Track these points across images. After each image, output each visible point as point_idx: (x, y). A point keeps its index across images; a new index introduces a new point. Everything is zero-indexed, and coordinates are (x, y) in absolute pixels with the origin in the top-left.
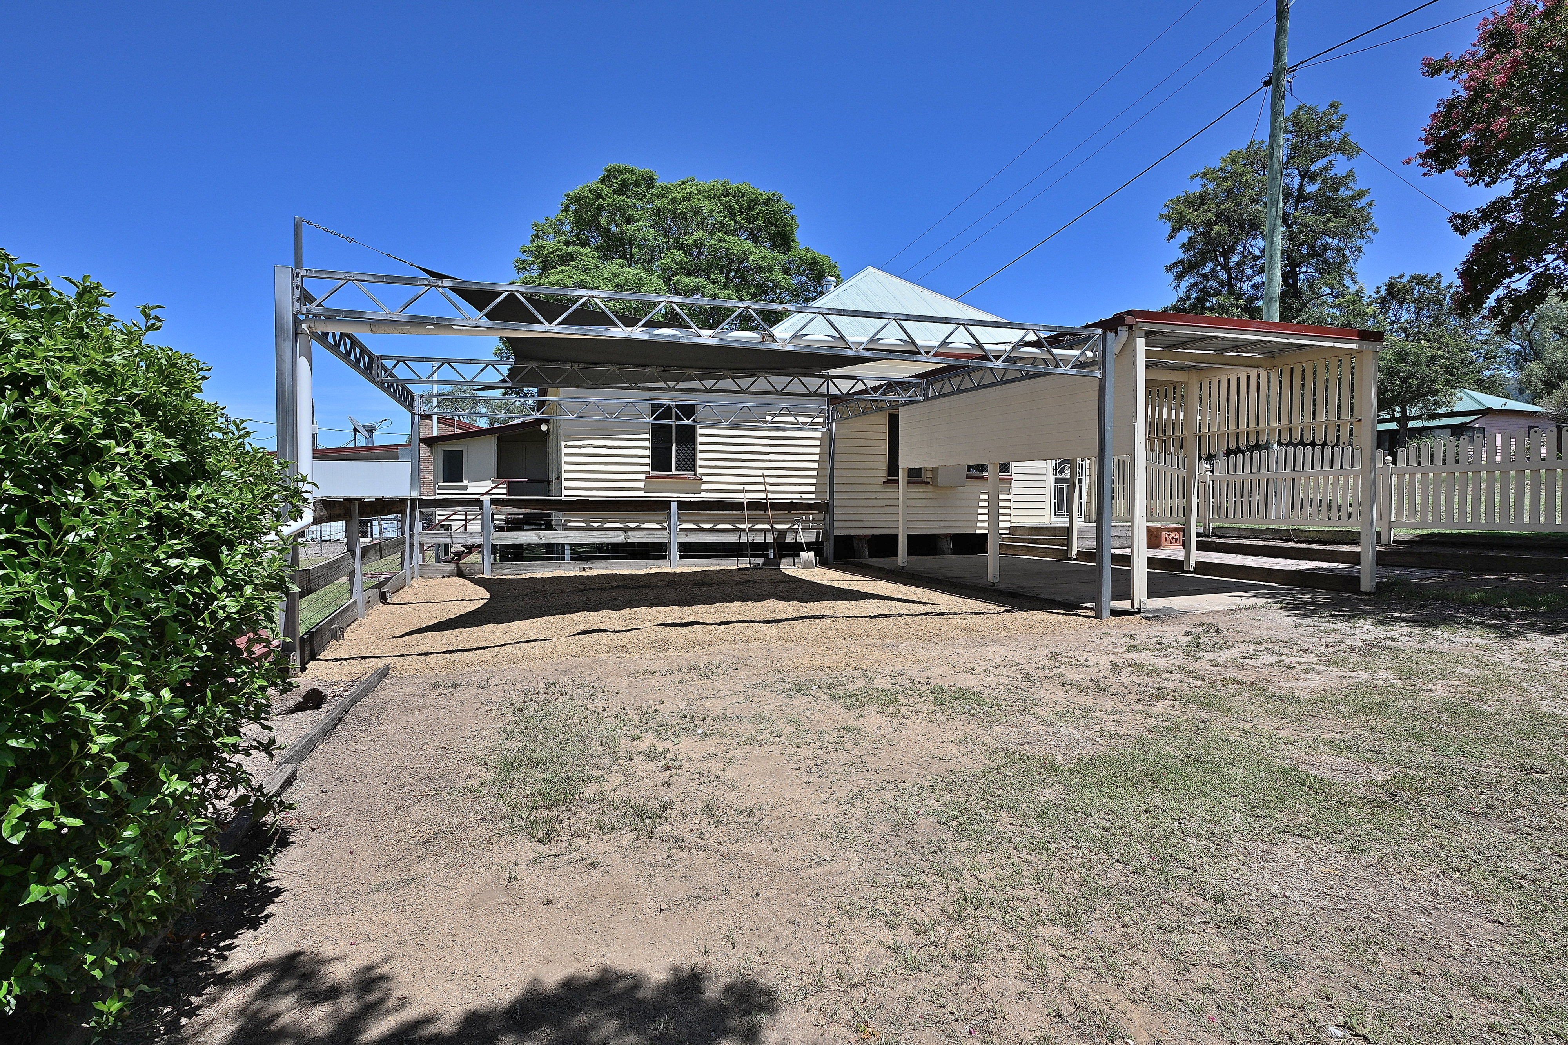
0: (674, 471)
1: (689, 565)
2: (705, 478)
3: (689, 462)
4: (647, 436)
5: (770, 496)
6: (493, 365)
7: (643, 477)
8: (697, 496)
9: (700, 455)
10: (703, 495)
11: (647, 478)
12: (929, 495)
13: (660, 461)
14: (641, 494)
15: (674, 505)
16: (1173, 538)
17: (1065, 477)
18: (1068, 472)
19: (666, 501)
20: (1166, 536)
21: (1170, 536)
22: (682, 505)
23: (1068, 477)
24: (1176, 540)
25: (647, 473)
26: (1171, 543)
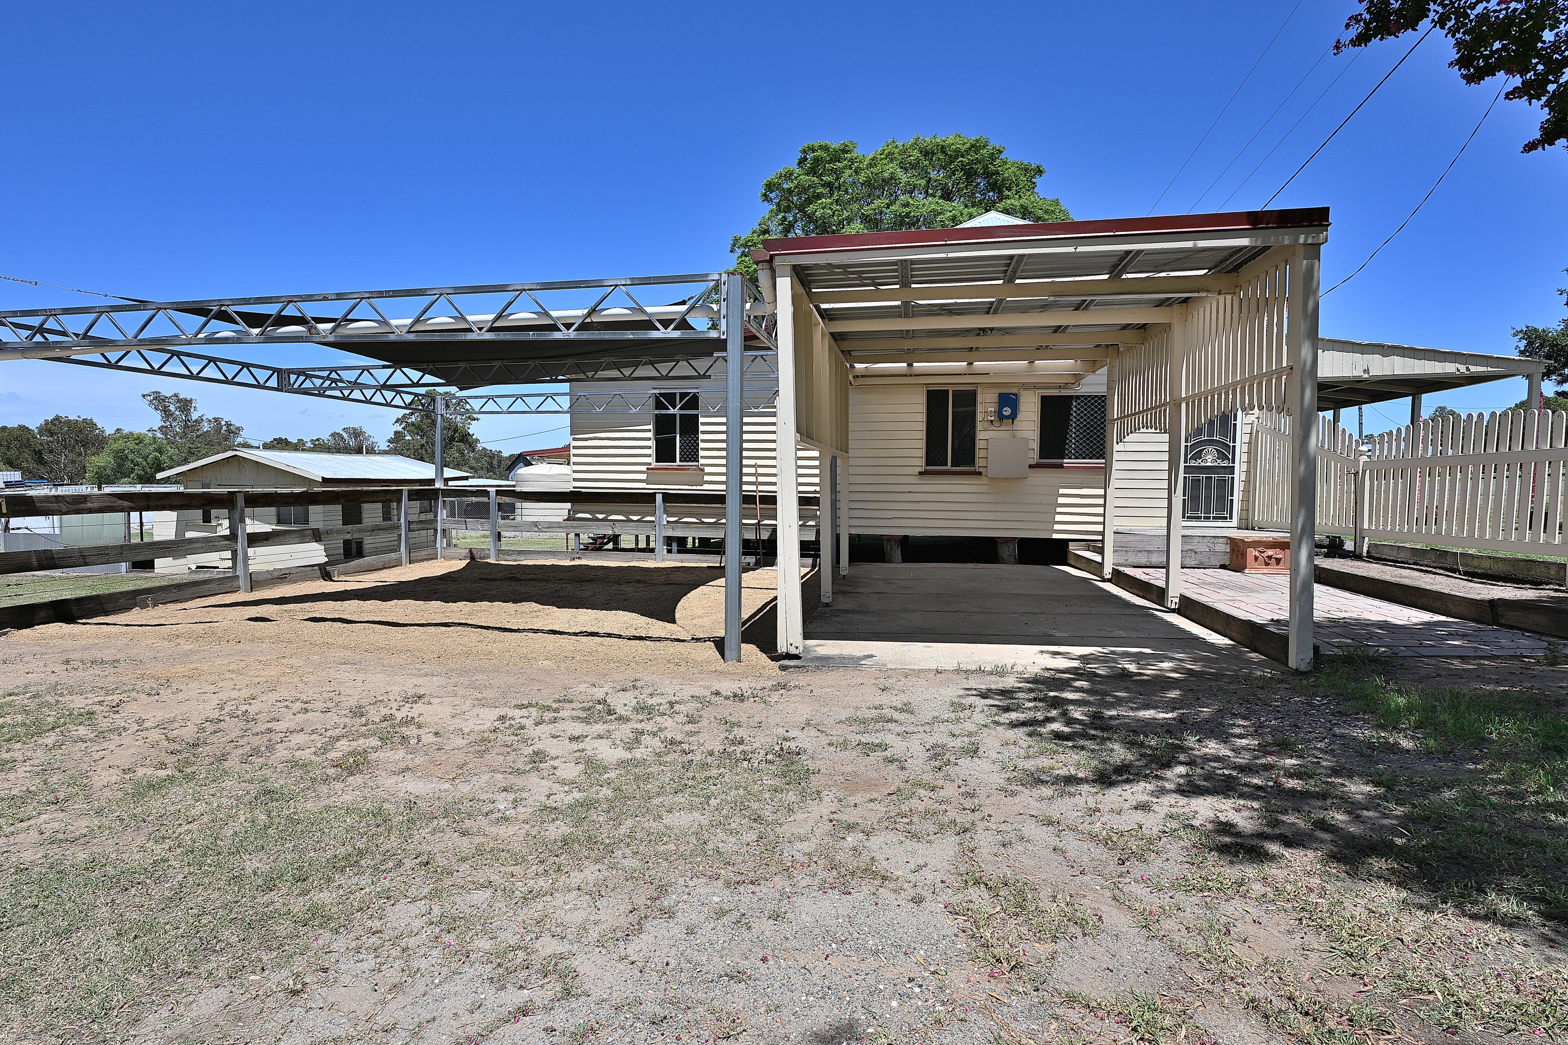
0: (678, 462)
1: (675, 560)
2: (707, 470)
3: (691, 454)
4: (650, 427)
5: (761, 488)
6: (368, 371)
7: (644, 468)
8: (699, 488)
9: (702, 445)
10: (706, 487)
11: (648, 469)
12: (984, 489)
13: (664, 452)
14: (644, 485)
15: (659, 498)
16: (1270, 557)
17: (1203, 464)
18: (1209, 458)
19: (655, 493)
20: (1257, 554)
21: (1265, 555)
22: (668, 498)
23: (1209, 464)
24: (1278, 561)
25: (650, 464)
26: (1267, 564)
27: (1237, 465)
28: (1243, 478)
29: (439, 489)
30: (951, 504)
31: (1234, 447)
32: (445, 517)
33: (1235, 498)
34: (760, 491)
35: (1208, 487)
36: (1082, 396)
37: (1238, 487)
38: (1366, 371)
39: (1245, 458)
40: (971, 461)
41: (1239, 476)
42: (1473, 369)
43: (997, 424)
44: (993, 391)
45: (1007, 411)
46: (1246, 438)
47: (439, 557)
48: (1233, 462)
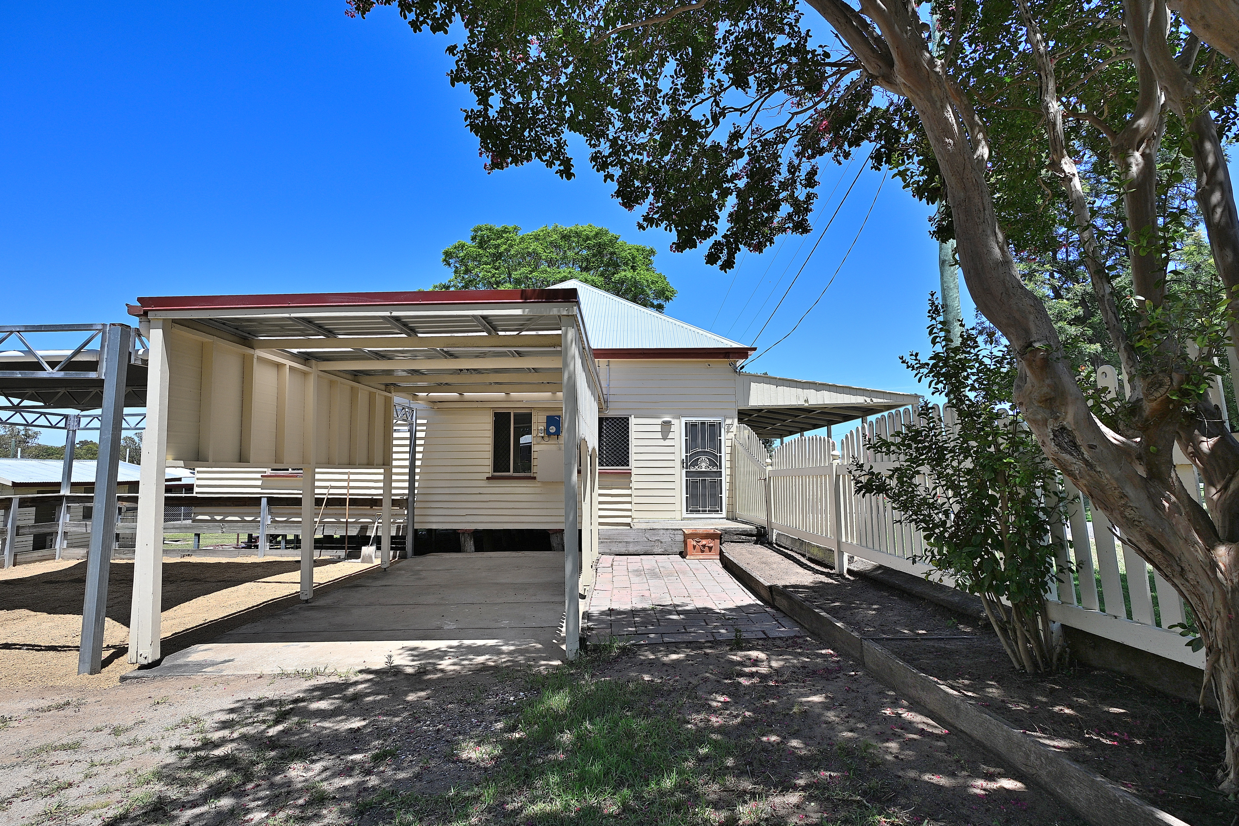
1: (276, 555)
5: (351, 491)
7: (259, 476)
11: (263, 476)
12: (538, 490)
15: (264, 501)
16: (704, 546)
17: (699, 470)
18: (704, 465)
19: (261, 497)
20: (695, 543)
21: (700, 544)
22: (273, 501)
23: (703, 470)
24: (710, 548)
25: (265, 472)
26: (702, 551)
27: (723, 470)
28: (728, 480)
29: (63, 496)
30: (513, 503)
31: (720, 456)
32: (68, 521)
33: (723, 495)
34: (350, 495)
35: (704, 487)
36: (610, 418)
37: (725, 486)
38: (806, 401)
39: (728, 465)
40: (529, 469)
41: (725, 479)
42: (875, 400)
43: (546, 439)
44: (544, 413)
45: (553, 429)
46: (729, 450)
47: (57, 557)
48: (721, 468)
